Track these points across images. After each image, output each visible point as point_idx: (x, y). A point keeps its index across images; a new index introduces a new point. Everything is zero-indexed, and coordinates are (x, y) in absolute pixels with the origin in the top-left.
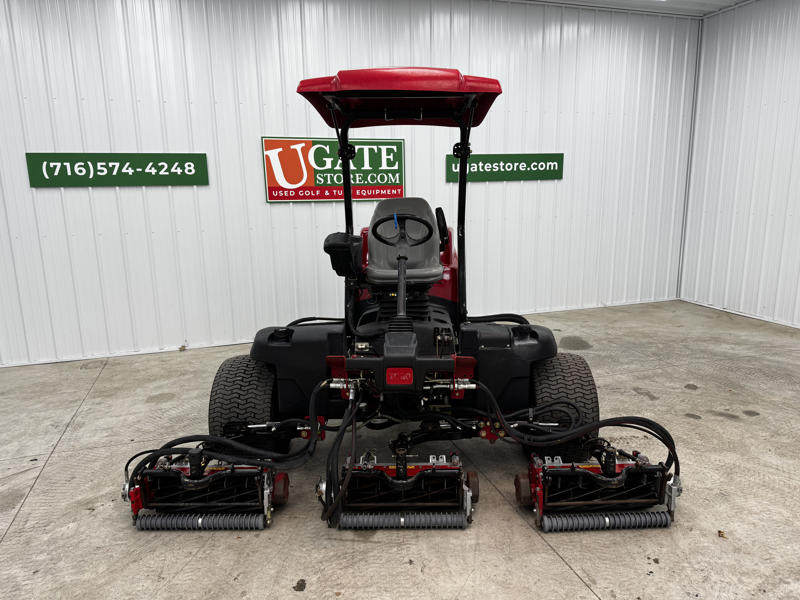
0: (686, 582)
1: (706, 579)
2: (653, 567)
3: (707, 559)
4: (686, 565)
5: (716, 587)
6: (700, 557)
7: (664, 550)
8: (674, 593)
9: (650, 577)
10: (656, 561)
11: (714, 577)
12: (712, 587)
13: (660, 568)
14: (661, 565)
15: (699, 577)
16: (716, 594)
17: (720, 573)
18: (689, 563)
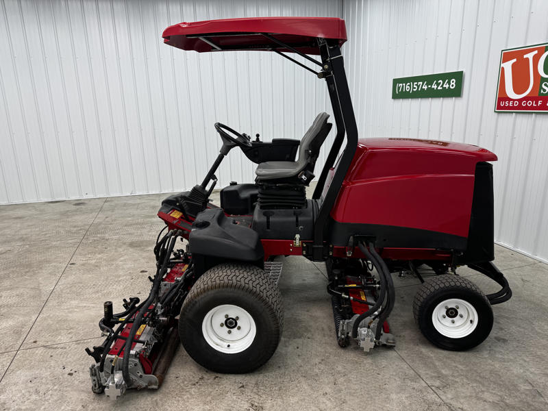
0: (44, 381)
1: (37, 392)
2: (67, 371)
3: (50, 401)
4: (55, 388)
5: (27, 394)
6: (55, 398)
7: (76, 382)
8: (41, 372)
9: (61, 367)
10: (70, 374)
11: (34, 397)
12: (29, 392)
13: (64, 374)
14: (66, 375)
15: (42, 389)
16: (23, 391)
17: (35, 402)
18: (56, 390)
